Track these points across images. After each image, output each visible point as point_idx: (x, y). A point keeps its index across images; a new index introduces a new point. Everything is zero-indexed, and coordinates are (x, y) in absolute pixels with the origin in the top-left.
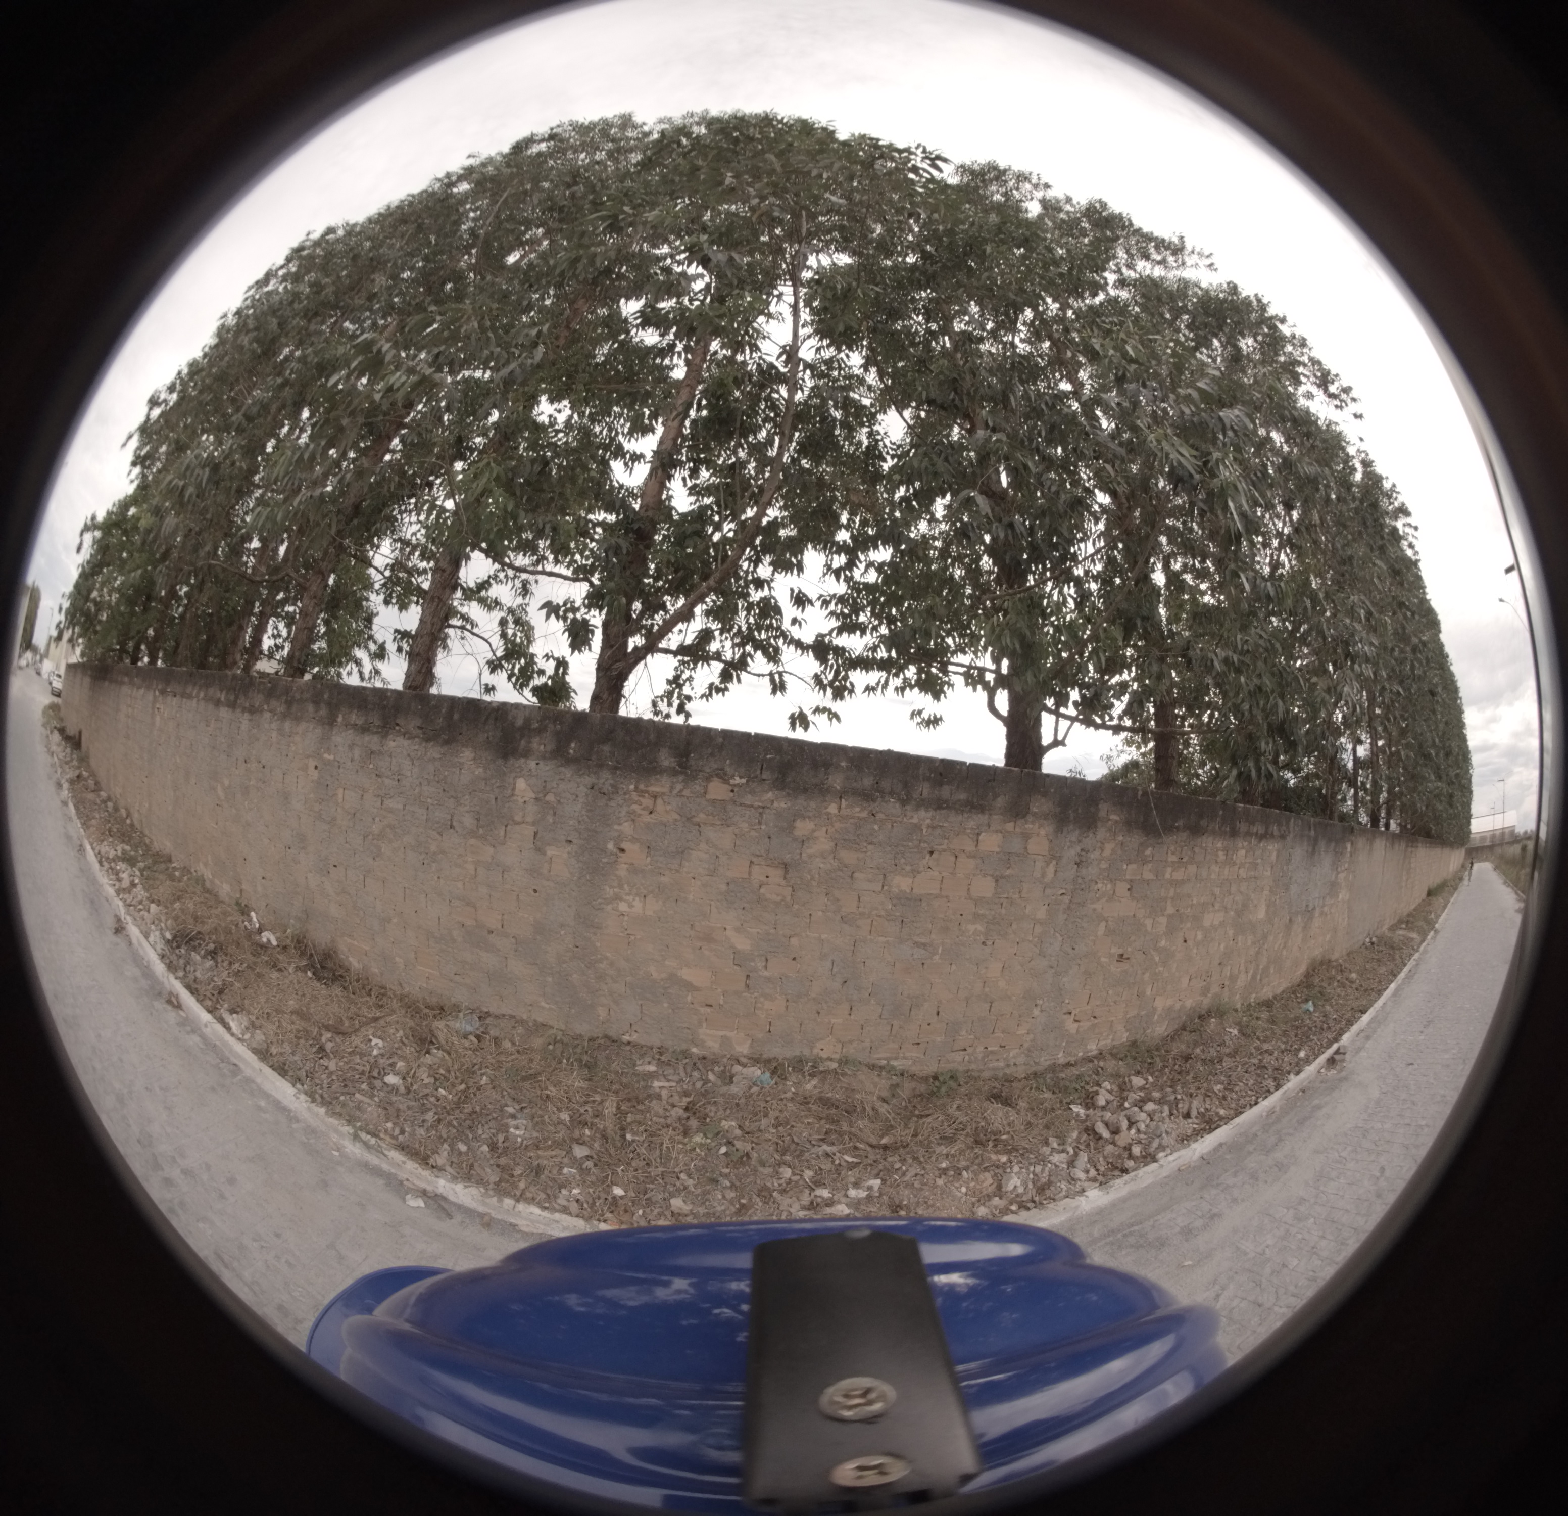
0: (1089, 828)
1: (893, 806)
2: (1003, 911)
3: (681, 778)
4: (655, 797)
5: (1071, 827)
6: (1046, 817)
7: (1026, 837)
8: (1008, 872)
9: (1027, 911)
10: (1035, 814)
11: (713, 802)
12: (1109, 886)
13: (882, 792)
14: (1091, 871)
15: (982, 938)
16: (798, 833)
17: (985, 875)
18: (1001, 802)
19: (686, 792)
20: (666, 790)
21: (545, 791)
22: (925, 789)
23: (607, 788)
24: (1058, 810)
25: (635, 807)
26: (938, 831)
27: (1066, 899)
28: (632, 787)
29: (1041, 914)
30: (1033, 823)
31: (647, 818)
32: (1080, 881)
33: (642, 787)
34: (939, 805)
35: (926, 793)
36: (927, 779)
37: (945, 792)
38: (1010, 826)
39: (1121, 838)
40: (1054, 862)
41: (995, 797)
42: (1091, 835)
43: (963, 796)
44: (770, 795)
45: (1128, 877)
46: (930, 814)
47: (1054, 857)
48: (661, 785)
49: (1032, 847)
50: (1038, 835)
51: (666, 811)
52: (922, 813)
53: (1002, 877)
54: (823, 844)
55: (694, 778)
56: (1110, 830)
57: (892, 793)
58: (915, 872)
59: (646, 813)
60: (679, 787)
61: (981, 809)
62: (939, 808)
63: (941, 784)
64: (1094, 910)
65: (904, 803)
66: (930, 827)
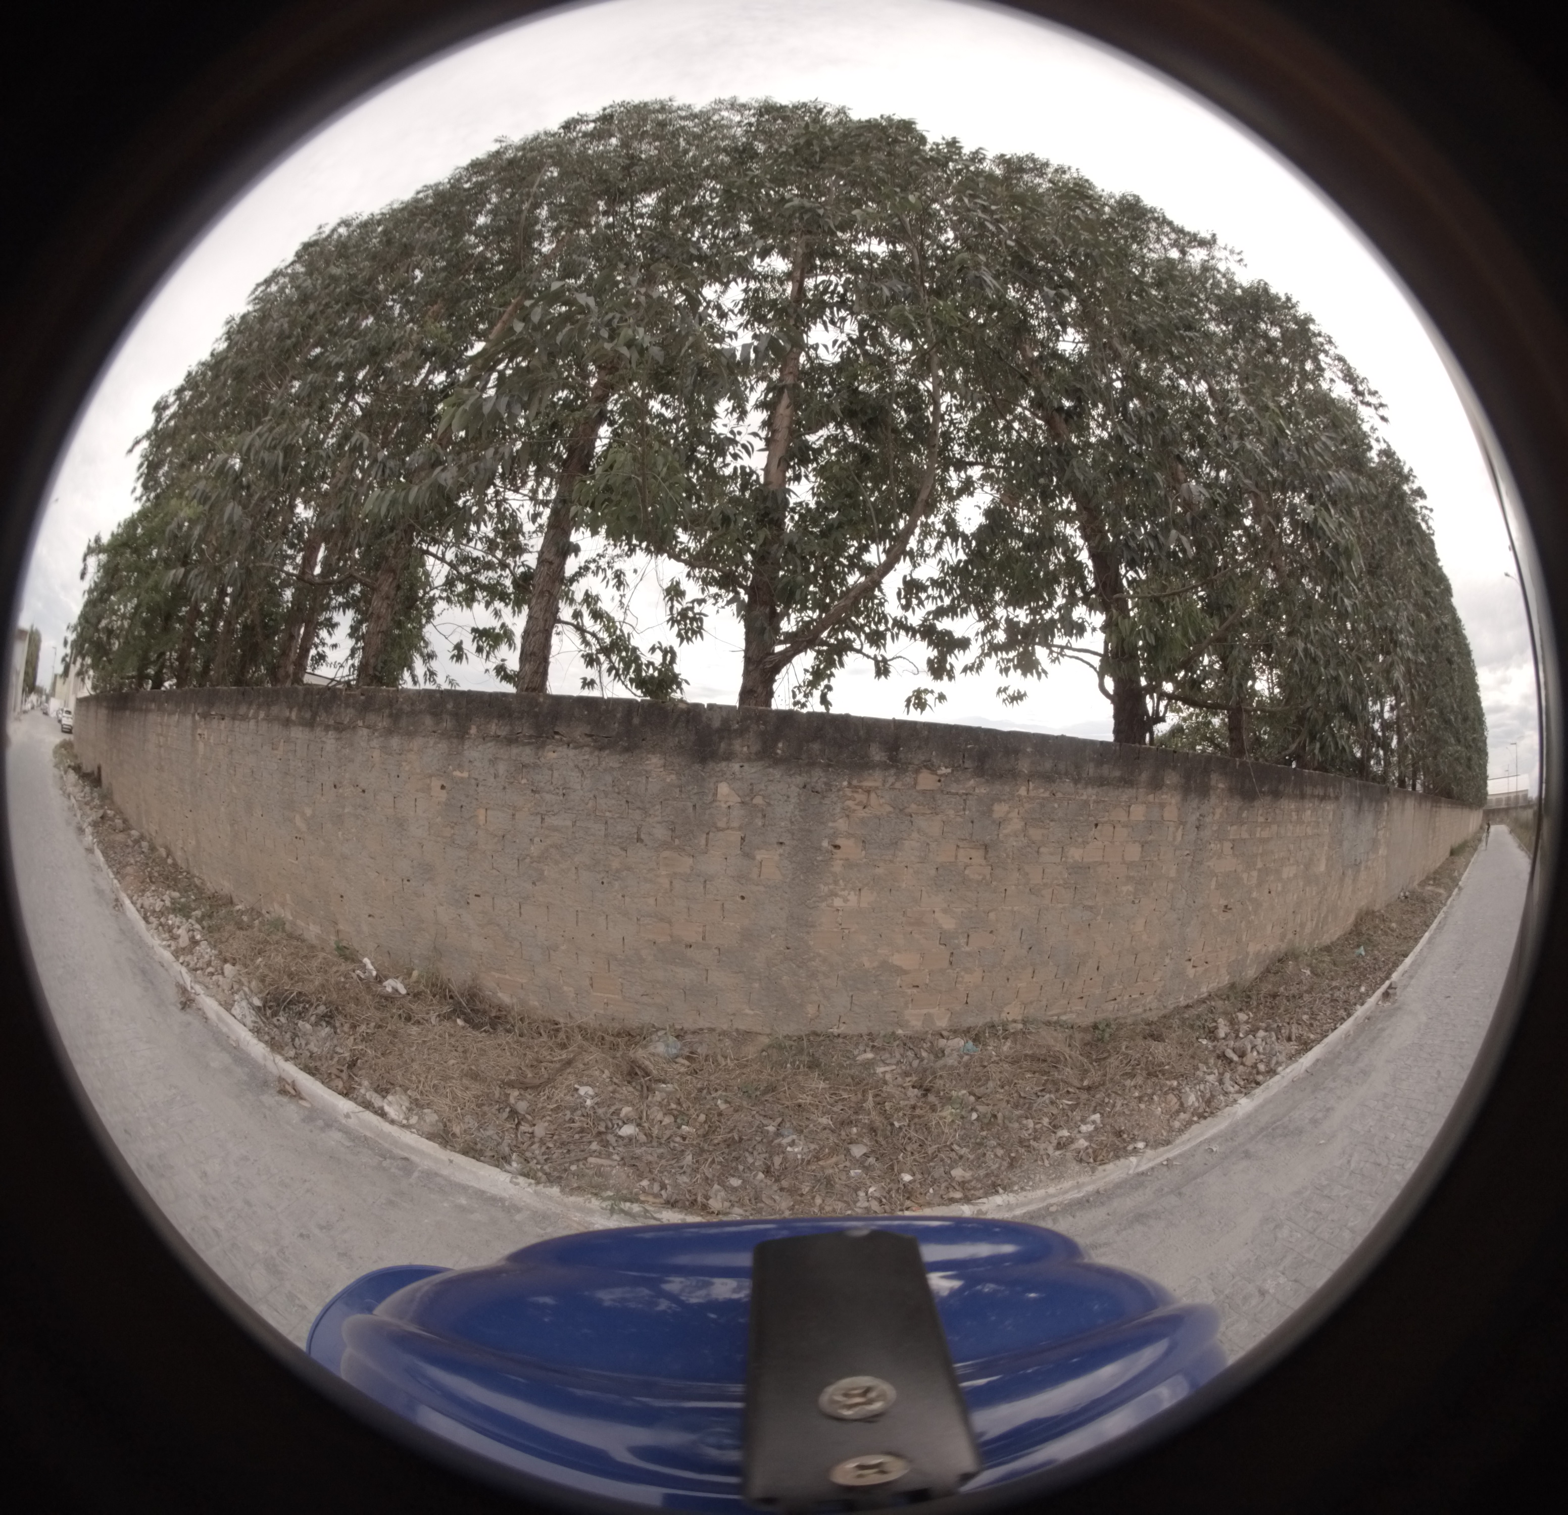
1: (1068, 786)
2: (1147, 873)
3: (893, 771)
4: (868, 791)
10: (1167, 786)
11: (924, 792)
13: (1059, 774)
15: (1132, 898)
16: (996, 815)
17: (1134, 842)
19: (898, 785)
20: (878, 784)
21: (752, 793)
22: (1091, 769)
23: (820, 786)
24: (1183, 781)
25: (849, 803)
26: (1101, 805)
28: (845, 783)
30: (1166, 793)
31: (861, 813)
33: (855, 782)
35: (1091, 772)
36: (1092, 760)
37: (1106, 770)
38: (1151, 797)
44: (972, 782)
46: (1095, 791)
48: (874, 780)
51: (880, 804)
52: (1090, 790)
54: (1016, 824)
55: (906, 771)
57: (1067, 774)
58: (1085, 844)
59: (860, 808)
60: (891, 780)
61: (1131, 784)
63: (1102, 764)
65: (1076, 782)
66: (1095, 802)
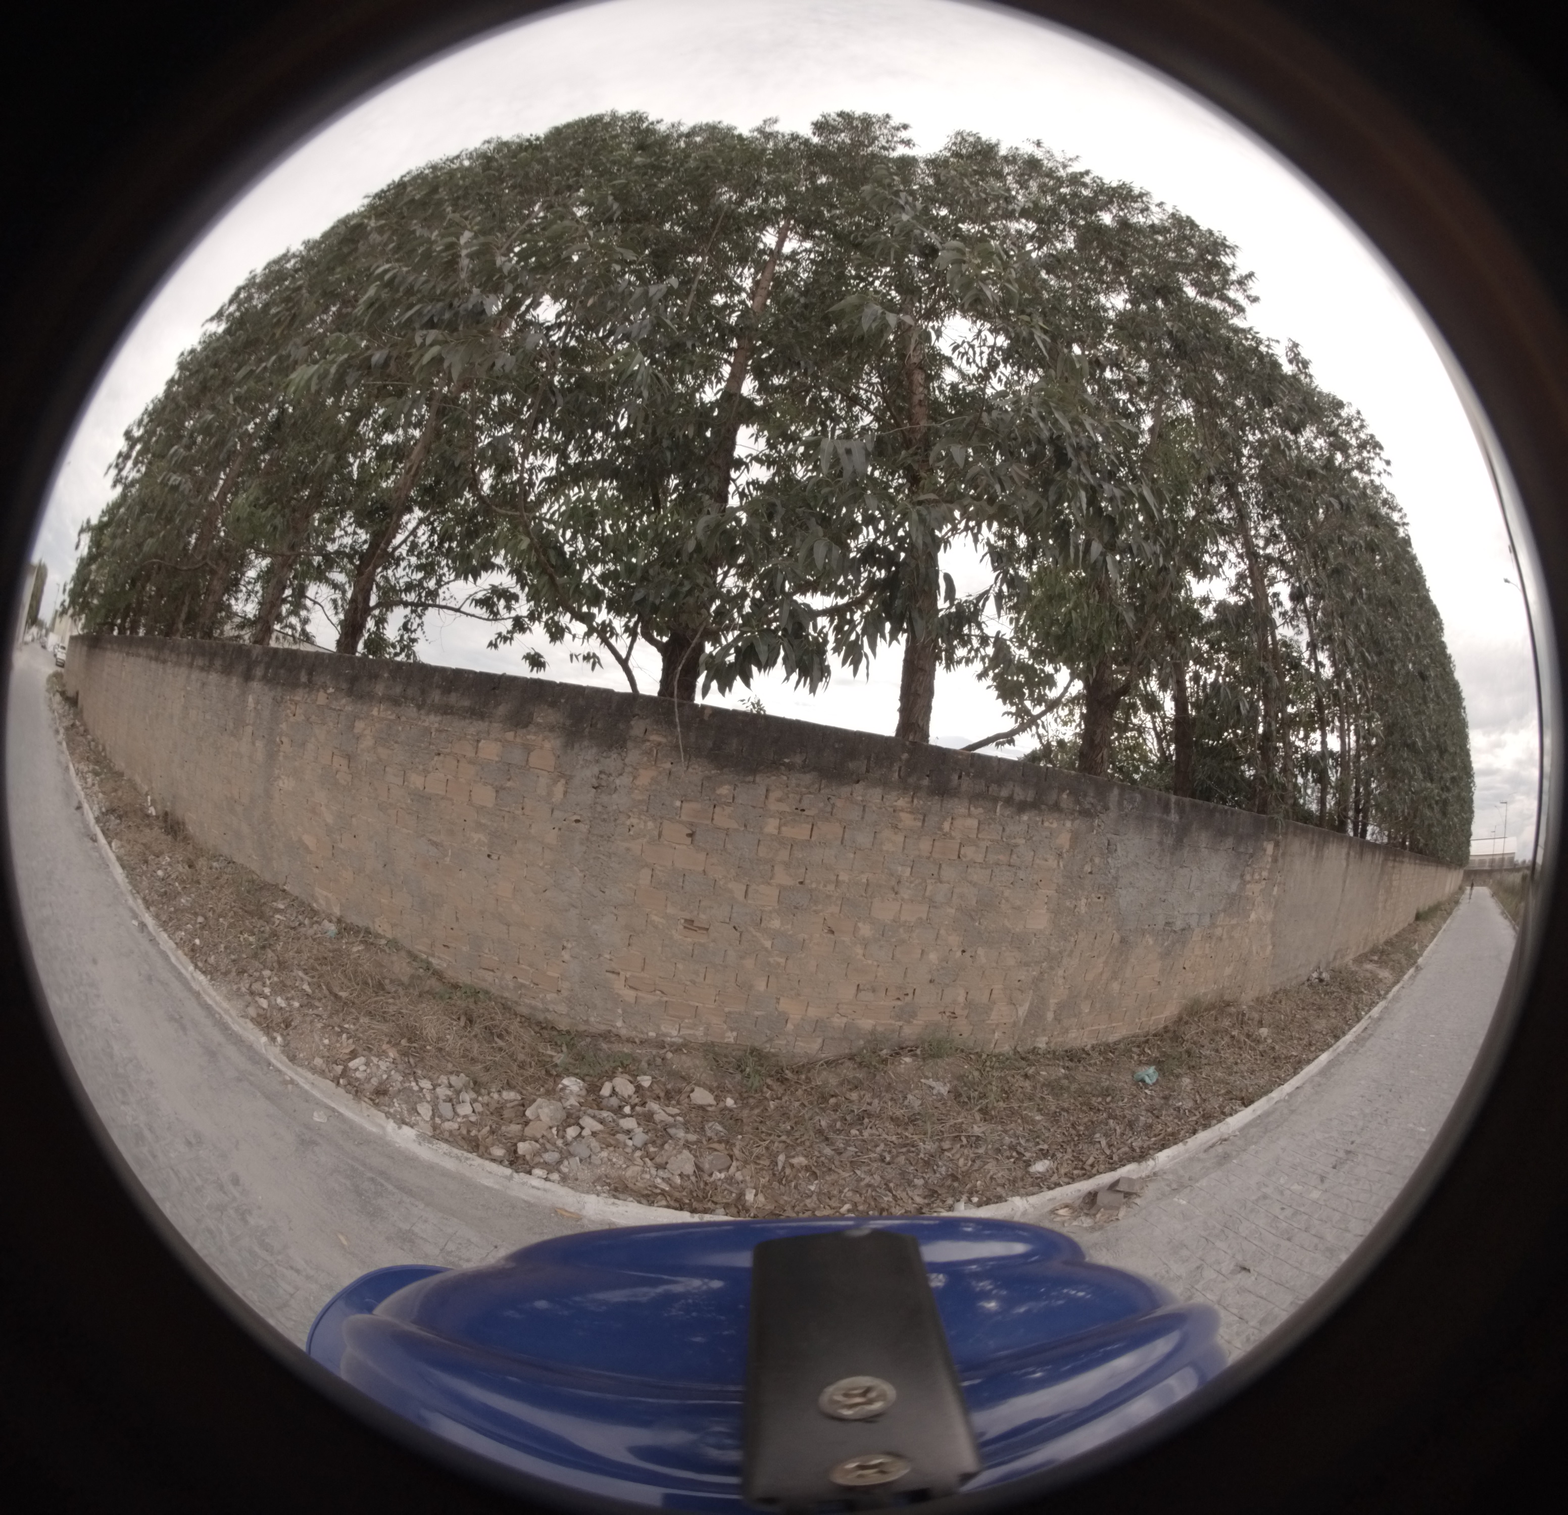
0: (610, 747)
1: (411, 711)
2: (506, 826)
5: (586, 743)
6: (552, 729)
7: (528, 749)
8: (509, 784)
9: (533, 831)
10: (538, 725)
12: (650, 824)
13: (406, 698)
14: (619, 800)
15: (486, 850)
16: (356, 731)
17: (485, 784)
18: (502, 710)
19: (307, 701)
22: (436, 696)
24: (568, 722)
25: (289, 712)
26: (444, 735)
27: (583, 827)
28: (288, 697)
29: (551, 837)
30: (535, 734)
31: (292, 719)
32: (599, 808)
33: (291, 697)
34: (446, 710)
35: (437, 698)
36: (438, 687)
37: (453, 698)
38: (510, 735)
39: (668, 766)
40: (563, 781)
41: (497, 705)
42: (615, 756)
43: (467, 703)
44: (344, 701)
45: (684, 818)
46: (439, 718)
47: (562, 774)
48: (305, 696)
49: (534, 760)
50: (542, 748)
51: (300, 714)
52: (432, 717)
53: (503, 788)
54: (368, 742)
56: (648, 753)
57: (413, 699)
58: (426, 773)
61: (482, 716)
62: (445, 713)
63: (449, 692)
64: (628, 849)
65: (419, 707)
66: (437, 730)
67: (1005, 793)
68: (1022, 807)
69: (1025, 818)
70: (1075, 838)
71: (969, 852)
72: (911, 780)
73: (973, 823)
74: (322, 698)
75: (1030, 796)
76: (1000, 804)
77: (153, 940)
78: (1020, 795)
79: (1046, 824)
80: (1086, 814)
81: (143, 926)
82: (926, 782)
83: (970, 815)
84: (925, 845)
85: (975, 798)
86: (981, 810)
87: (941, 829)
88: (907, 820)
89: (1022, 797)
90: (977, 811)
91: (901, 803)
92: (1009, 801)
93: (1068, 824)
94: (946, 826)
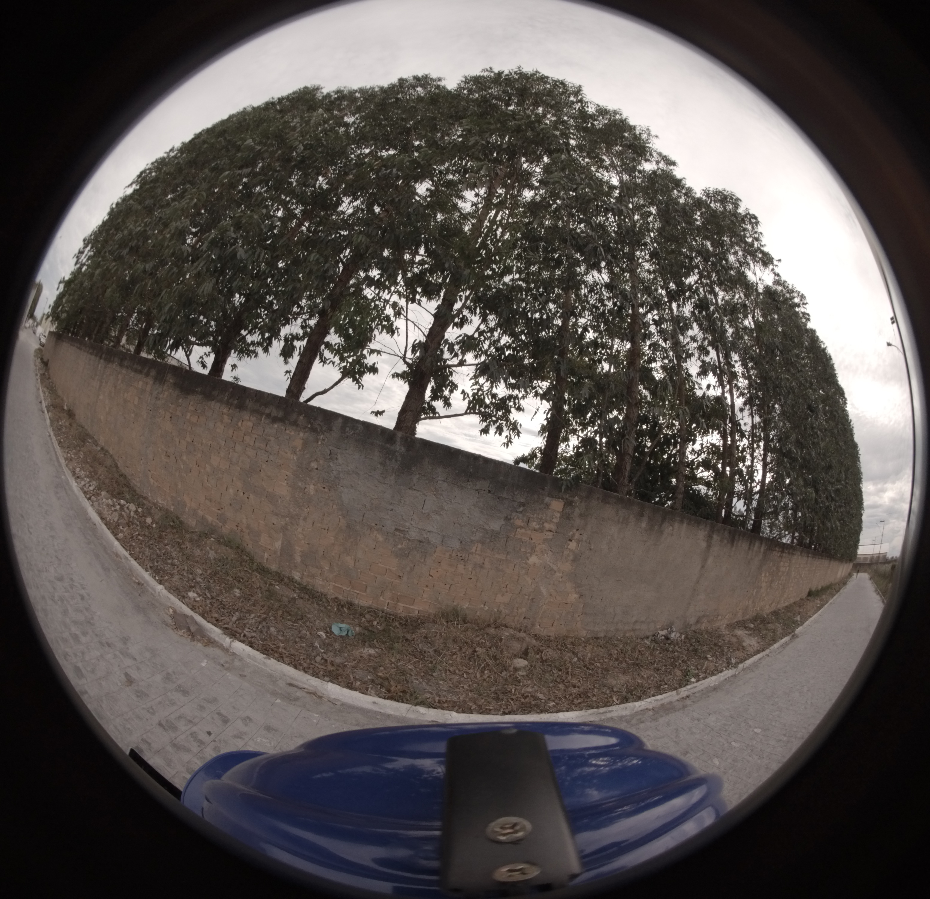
67: (267, 411)
68: (275, 420)
69: (276, 426)
70: (305, 444)
71: (247, 438)
72: (231, 401)
73: (250, 424)
74: (114, 366)
75: (281, 414)
76: (264, 416)
77: (51, 439)
78: (275, 413)
79: (287, 432)
80: (313, 430)
81: (50, 436)
82: (236, 402)
83: (250, 420)
84: (231, 432)
85: (254, 412)
86: (255, 418)
87: (237, 425)
88: (226, 419)
89: (276, 415)
90: (253, 419)
91: (225, 411)
92: (268, 416)
93: (302, 434)
94: (240, 424)
